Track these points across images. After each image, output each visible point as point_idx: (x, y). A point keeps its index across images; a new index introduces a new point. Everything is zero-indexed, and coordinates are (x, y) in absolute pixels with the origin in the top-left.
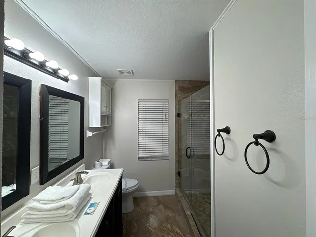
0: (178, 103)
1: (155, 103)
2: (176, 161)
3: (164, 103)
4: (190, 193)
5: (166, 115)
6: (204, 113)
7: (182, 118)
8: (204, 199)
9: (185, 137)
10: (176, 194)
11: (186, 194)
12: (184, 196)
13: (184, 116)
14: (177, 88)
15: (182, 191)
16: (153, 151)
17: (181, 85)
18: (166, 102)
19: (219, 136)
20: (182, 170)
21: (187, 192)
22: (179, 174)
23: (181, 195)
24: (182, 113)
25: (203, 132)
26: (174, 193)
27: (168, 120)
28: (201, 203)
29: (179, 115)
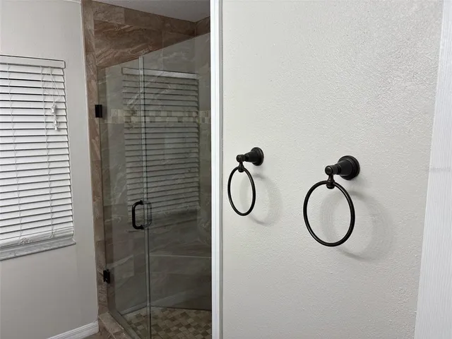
0: (97, 74)
1: (13, 69)
2: (97, 244)
3: (46, 71)
4: (139, 316)
5: (56, 109)
6: (169, 108)
7: (110, 121)
8: (173, 319)
9: (120, 175)
10: (102, 330)
11: (130, 323)
12: (126, 330)
13: (116, 114)
14: (91, 27)
15: (117, 317)
16: (18, 228)
17: (101, 16)
18: (55, 67)
19: (241, 171)
20: (115, 264)
21: (131, 316)
22: (107, 276)
23: (117, 330)
24: (109, 106)
25: (167, 157)
26: (96, 330)
27: (64, 126)
28: (168, 330)
29: (99, 111)
